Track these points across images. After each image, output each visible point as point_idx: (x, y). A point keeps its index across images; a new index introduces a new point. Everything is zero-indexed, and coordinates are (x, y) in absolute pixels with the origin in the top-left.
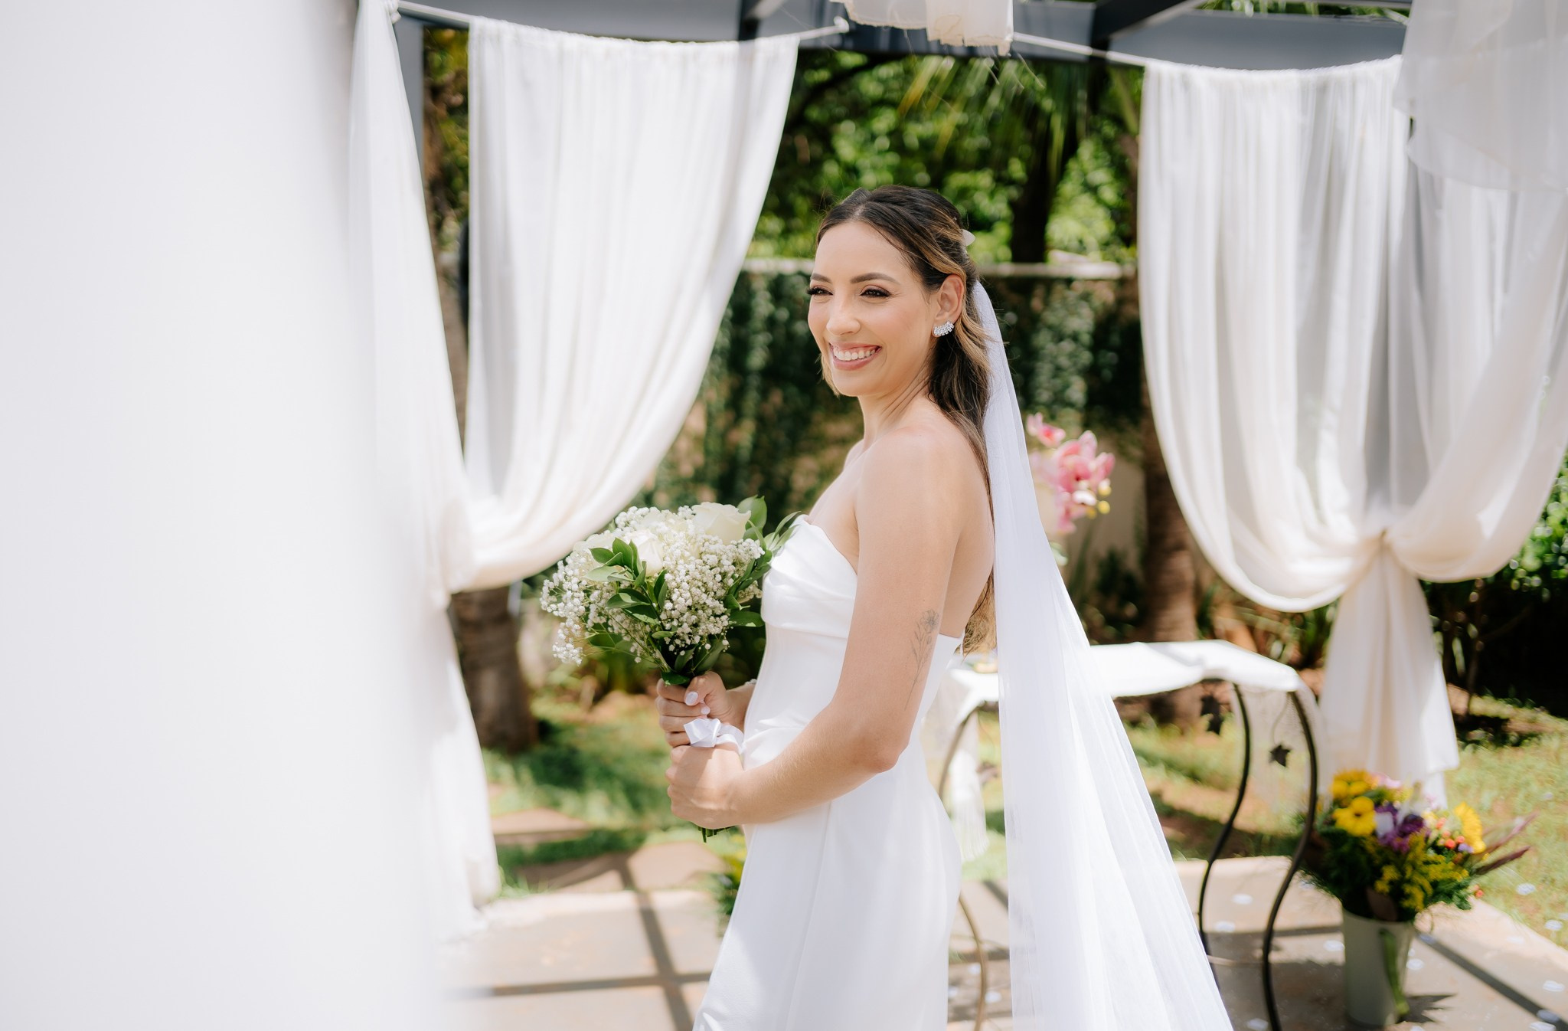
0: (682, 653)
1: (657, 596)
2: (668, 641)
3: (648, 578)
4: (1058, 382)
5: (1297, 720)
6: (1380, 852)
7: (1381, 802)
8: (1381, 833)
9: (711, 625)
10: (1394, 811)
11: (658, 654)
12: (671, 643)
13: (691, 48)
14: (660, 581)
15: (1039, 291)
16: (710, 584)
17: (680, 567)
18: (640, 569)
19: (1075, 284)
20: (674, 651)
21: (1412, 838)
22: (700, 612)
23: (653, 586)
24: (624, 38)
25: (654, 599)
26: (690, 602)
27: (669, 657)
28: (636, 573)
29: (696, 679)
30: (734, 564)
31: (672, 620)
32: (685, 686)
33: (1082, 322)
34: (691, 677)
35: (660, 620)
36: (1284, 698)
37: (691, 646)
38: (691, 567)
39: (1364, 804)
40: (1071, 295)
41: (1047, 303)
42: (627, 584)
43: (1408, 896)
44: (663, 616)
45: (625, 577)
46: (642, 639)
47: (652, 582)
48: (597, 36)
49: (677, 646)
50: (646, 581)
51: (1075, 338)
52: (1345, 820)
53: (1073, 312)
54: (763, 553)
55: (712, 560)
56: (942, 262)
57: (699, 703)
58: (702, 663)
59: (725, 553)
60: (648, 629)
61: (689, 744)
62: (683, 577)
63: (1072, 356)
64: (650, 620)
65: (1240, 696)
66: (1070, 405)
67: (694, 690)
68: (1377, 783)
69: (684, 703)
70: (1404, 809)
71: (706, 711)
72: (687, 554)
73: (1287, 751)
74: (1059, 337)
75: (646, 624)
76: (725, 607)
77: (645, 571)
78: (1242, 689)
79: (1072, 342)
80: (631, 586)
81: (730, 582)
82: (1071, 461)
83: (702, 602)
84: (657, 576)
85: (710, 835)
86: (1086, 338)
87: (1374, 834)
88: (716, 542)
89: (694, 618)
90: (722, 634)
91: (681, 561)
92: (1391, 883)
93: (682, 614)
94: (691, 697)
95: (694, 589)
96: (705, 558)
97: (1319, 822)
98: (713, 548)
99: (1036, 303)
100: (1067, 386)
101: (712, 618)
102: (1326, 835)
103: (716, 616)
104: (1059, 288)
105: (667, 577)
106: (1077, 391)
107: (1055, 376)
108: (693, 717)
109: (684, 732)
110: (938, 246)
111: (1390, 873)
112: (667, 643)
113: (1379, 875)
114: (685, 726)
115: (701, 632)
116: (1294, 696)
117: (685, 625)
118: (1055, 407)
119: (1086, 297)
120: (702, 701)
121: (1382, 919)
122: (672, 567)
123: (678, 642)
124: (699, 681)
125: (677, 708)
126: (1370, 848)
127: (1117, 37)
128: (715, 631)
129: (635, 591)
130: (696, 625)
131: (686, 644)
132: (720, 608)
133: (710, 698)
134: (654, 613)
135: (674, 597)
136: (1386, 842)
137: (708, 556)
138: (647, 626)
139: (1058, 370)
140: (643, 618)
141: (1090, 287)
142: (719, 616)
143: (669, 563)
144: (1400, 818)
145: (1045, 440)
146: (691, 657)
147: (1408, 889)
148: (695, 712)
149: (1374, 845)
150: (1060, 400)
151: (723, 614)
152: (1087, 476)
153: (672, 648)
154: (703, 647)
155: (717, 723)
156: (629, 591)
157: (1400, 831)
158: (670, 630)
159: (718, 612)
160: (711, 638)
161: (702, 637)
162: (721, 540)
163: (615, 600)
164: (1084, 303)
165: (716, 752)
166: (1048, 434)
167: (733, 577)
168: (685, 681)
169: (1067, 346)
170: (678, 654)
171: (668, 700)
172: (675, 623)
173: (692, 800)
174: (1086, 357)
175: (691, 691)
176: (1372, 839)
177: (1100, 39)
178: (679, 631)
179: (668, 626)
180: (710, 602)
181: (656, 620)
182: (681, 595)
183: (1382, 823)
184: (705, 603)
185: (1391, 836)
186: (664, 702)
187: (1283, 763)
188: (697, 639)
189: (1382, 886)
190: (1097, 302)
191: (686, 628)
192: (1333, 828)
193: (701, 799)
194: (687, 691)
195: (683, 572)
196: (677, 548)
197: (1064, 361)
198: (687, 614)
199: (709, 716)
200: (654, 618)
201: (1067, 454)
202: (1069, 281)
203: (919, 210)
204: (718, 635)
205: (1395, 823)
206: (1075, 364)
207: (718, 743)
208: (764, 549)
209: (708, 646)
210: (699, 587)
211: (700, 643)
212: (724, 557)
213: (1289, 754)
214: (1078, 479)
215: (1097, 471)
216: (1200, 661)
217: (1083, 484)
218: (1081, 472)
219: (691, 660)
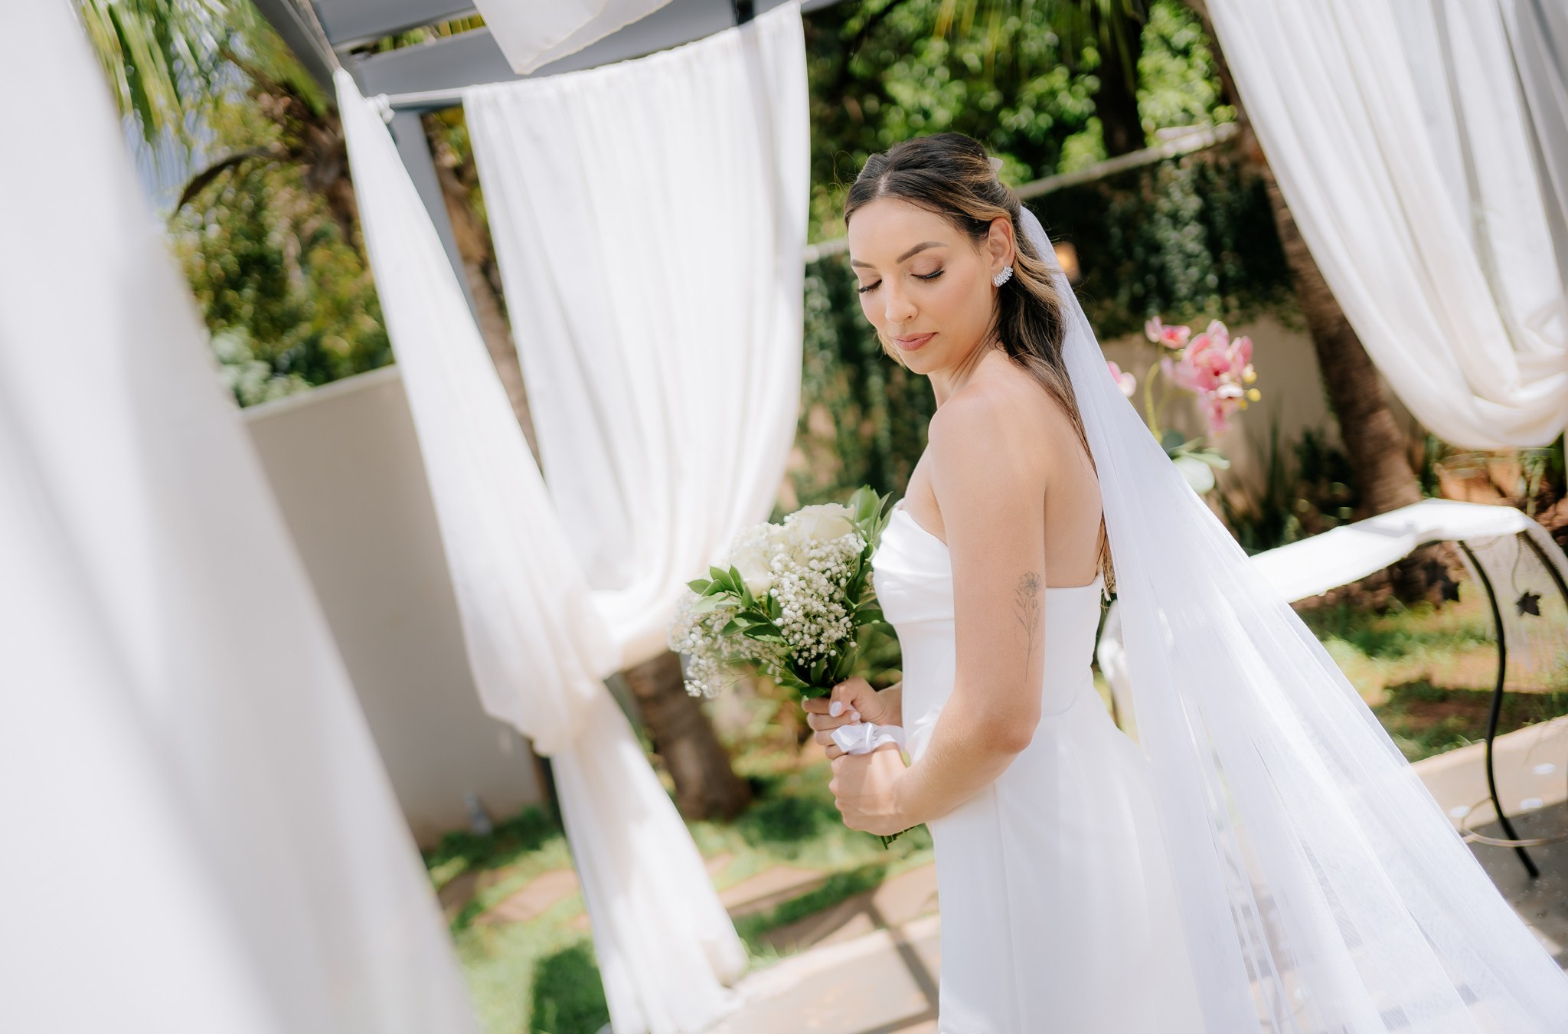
0: (813, 665)
2: (795, 656)
3: (757, 598)
4: (1194, 271)
5: (1537, 562)
9: (835, 630)
12: (799, 657)
14: (770, 598)
15: (1145, 181)
17: (783, 579)
19: (1184, 159)
24: (620, 61)
25: (770, 617)
26: (800, 614)
28: (743, 596)
29: (836, 688)
31: (795, 633)
32: (828, 696)
34: (832, 686)
35: (783, 636)
36: (1514, 541)
37: (819, 655)
41: (1155, 188)
42: (739, 609)
44: (785, 632)
45: (733, 602)
47: (762, 600)
48: (593, 68)
50: (756, 601)
54: (866, 544)
56: (981, 210)
57: (847, 711)
58: (838, 669)
59: (832, 554)
62: (789, 590)
64: (774, 638)
65: (1469, 553)
67: (838, 700)
69: (830, 714)
71: (856, 716)
73: (1537, 597)
75: (771, 643)
76: (844, 608)
78: (1470, 545)
79: (1197, 224)
80: (743, 609)
81: (844, 582)
82: (1204, 357)
84: (765, 594)
85: (890, 841)
90: (848, 636)
94: (836, 708)
96: (810, 565)
98: (816, 553)
99: (1146, 194)
101: (834, 622)
103: (837, 619)
104: (1167, 170)
107: (1188, 265)
108: (841, 727)
110: (974, 196)
114: (831, 736)
115: (824, 640)
116: (1526, 537)
117: (806, 636)
120: (849, 708)
124: (839, 690)
128: (839, 635)
130: (820, 634)
131: (814, 656)
132: (840, 611)
133: (858, 703)
134: (777, 631)
135: (785, 611)
138: (773, 645)
139: (1190, 259)
140: (766, 638)
141: (1201, 159)
142: (841, 619)
143: (772, 579)
145: (1171, 343)
146: (826, 666)
148: (845, 720)
151: (843, 616)
152: (1226, 368)
153: (800, 662)
154: (830, 654)
155: (870, 726)
156: (743, 615)
158: (794, 645)
159: (839, 615)
160: (840, 643)
161: (827, 645)
163: (732, 628)
165: (876, 757)
166: (1172, 336)
167: (845, 576)
168: (824, 692)
169: (1193, 229)
170: (809, 666)
171: (816, 714)
172: (797, 636)
173: (861, 809)
175: (833, 701)
180: (827, 609)
182: (790, 609)
187: (1536, 612)
188: (823, 648)
191: (808, 640)
193: (875, 805)
194: (830, 702)
195: (788, 584)
197: (1193, 247)
199: (863, 721)
201: (1196, 352)
202: (1176, 160)
203: (943, 166)
204: (845, 638)
207: (876, 745)
208: (865, 541)
209: (835, 653)
211: (827, 651)
212: (831, 559)
213: (1539, 600)
214: (1217, 373)
215: (1234, 359)
216: (1410, 528)
217: (1225, 377)
218: (1217, 365)
219: (826, 670)
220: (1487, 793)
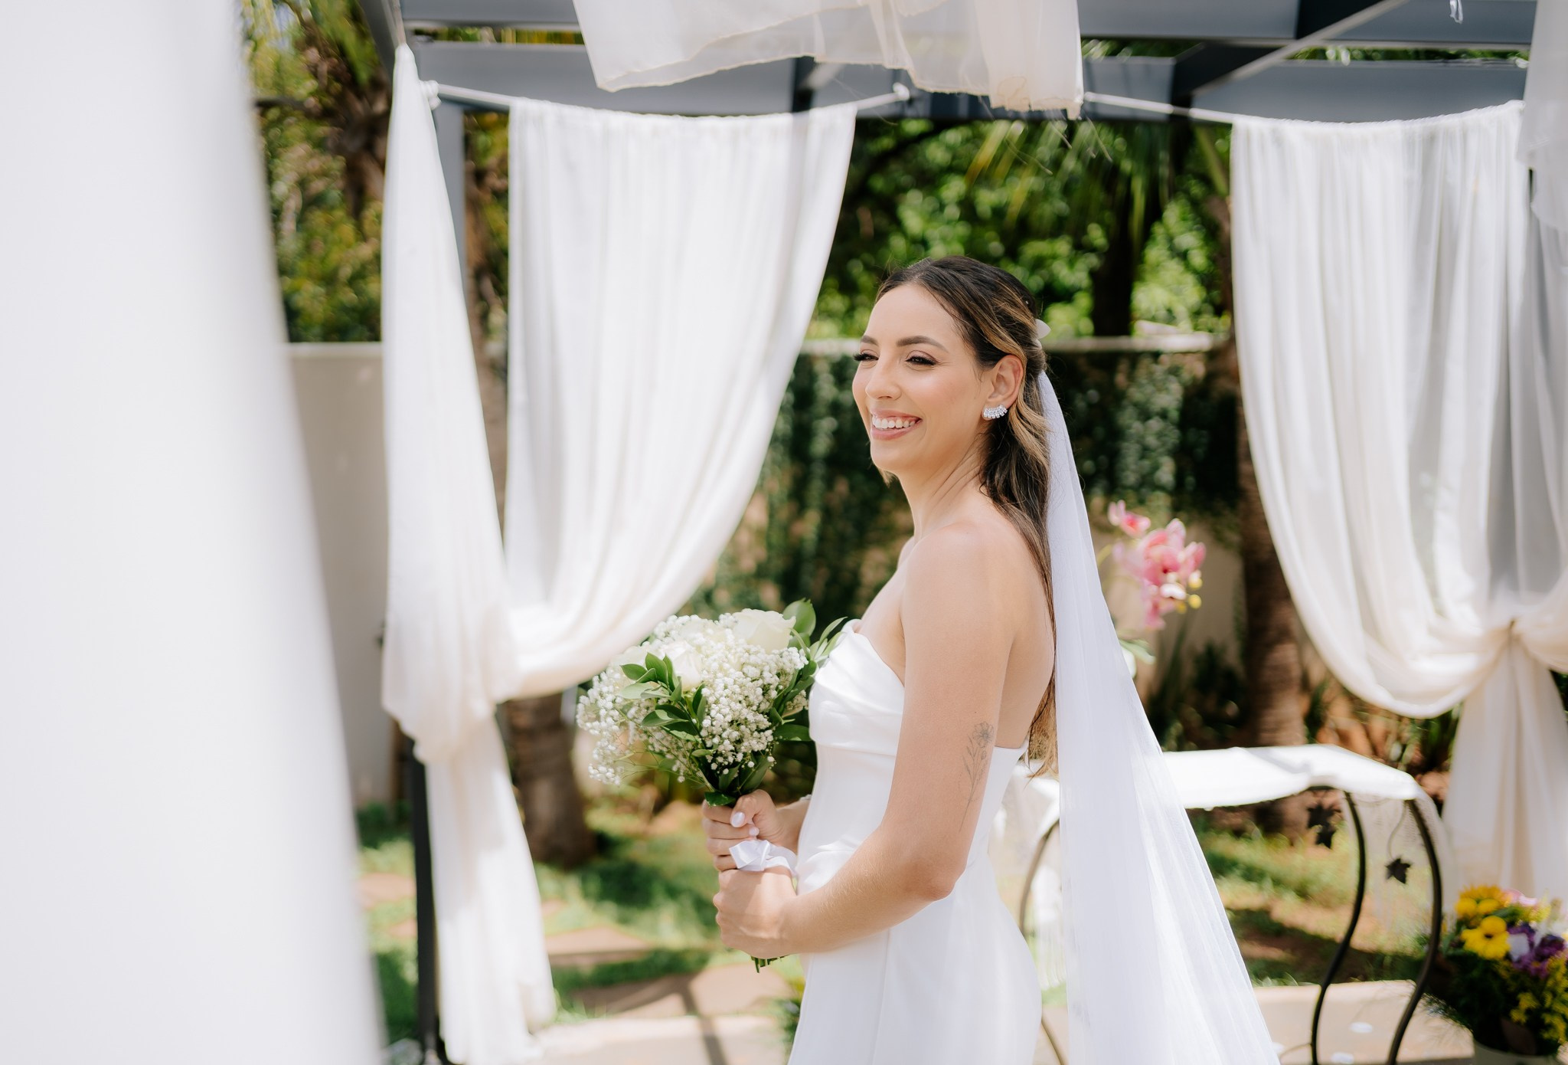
0: (726, 771)
1: (695, 710)
2: (709, 759)
3: (687, 693)
4: (1146, 463)
5: (1416, 832)
6: (1515, 977)
7: (1515, 921)
8: (1515, 957)
9: (754, 742)
10: (1529, 931)
11: (700, 774)
12: (714, 761)
13: (742, 122)
14: (698, 696)
15: (1123, 366)
16: (752, 698)
17: (718, 681)
18: (676, 684)
19: (1163, 358)
20: (717, 769)
21: (1551, 963)
22: (743, 727)
23: (692, 700)
25: (693, 714)
26: (729, 718)
27: (712, 776)
28: (672, 688)
29: (740, 800)
30: (778, 675)
31: (714, 736)
32: (732, 806)
33: (1170, 398)
34: (737, 797)
35: (701, 737)
36: (1401, 807)
37: (735, 763)
38: (729, 681)
39: (1496, 924)
40: (1159, 370)
41: (1131, 377)
42: (665, 700)
43: (1550, 1027)
44: (703, 733)
45: (661, 693)
46: (685, 756)
47: (690, 696)
49: (720, 765)
50: (683, 696)
51: (1163, 415)
52: (1474, 940)
53: (1161, 388)
54: (807, 662)
55: (753, 672)
57: (747, 824)
58: (749, 780)
59: (768, 663)
60: (690, 746)
61: (736, 869)
62: (721, 692)
63: (1160, 435)
64: (690, 737)
65: (1352, 804)
66: (1161, 488)
67: (740, 810)
68: (1510, 900)
69: (730, 824)
70: (1542, 931)
71: (755, 831)
72: (726, 666)
73: (1407, 866)
74: (1145, 415)
75: (688, 741)
76: (769, 721)
77: (680, 685)
78: (1355, 798)
79: (1160, 420)
80: (670, 702)
81: (774, 694)
82: (1157, 552)
83: (743, 718)
84: (695, 690)
86: (1174, 415)
87: (1508, 957)
88: (756, 653)
89: (735, 735)
90: (767, 750)
91: (719, 675)
92: (1528, 1011)
93: (724, 730)
94: (738, 818)
95: (733, 704)
96: (745, 670)
97: (1444, 944)
98: (753, 659)
99: (1120, 379)
100: (1156, 468)
101: (756, 733)
102: (1452, 958)
103: (760, 731)
104: (1146, 362)
105: (705, 692)
106: (1166, 473)
107: (1143, 457)
108: (740, 839)
109: (730, 855)
111: (1526, 1001)
112: (709, 761)
113: (1515, 1003)
114: (730, 849)
115: (743, 749)
116: (1412, 805)
117: (727, 742)
118: (1144, 490)
119: (1174, 371)
120: (750, 822)
121: (1519, 1052)
122: (711, 681)
123: (720, 759)
124: (743, 802)
125: (723, 830)
126: (1503, 973)
127: (1200, 93)
128: (759, 747)
129: (673, 707)
130: (739, 741)
131: (729, 763)
132: (765, 722)
133: (758, 818)
134: (695, 730)
135: (713, 713)
136: (1521, 967)
137: (749, 667)
138: (689, 743)
139: (1145, 451)
140: (682, 735)
141: (1179, 360)
142: (763, 731)
143: (705, 676)
144: (1537, 940)
145: (1129, 530)
146: (736, 775)
147: (1548, 1019)
148: (742, 834)
149: (1508, 970)
150: (1147, 483)
151: (767, 729)
152: (1175, 568)
153: (714, 766)
154: (746, 765)
155: (767, 844)
156: (665, 708)
157: (1537, 955)
158: (711, 748)
159: (763, 727)
160: (756, 755)
161: (745, 755)
162: (763, 650)
163: (651, 718)
164: (1172, 378)
166: (1132, 523)
167: (777, 689)
169: (1155, 424)
170: (721, 772)
171: (715, 821)
172: (716, 740)
173: (742, 928)
174: (1173, 437)
175: (737, 811)
176: (1506, 963)
177: (1181, 95)
178: (721, 749)
179: (709, 744)
180: (751, 717)
181: (697, 737)
182: (719, 712)
183: (1516, 945)
184: (746, 719)
185: (1526, 961)
186: (710, 823)
187: (1402, 879)
188: (740, 757)
189: (1517, 1015)
190: (1186, 376)
191: (728, 746)
192: (1459, 951)
193: (750, 927)
194: (733, 812)
195: (722, 685)
196: (715, 660)
197: (1151, 441)
198: (729, 730)
199: (759, 837)
200: (694, 735)
201: (1153, 544)
202: (1156, 355)
204: (763, 751)
205: (1531, 944)
206: (1164, 444)
207: (768, 866)
208: (808, 659)
209: (751, 764)
210: (740, 702)
211: (743, 761)
212: (767, 668)
213: (1408, 869)
214: (1165, 571)
215: (1186, 562)
216: (1305, 768)
217: (1172, 576)
218: (1168, 563)
219: (735, 779)
220: (1308, 1038)
